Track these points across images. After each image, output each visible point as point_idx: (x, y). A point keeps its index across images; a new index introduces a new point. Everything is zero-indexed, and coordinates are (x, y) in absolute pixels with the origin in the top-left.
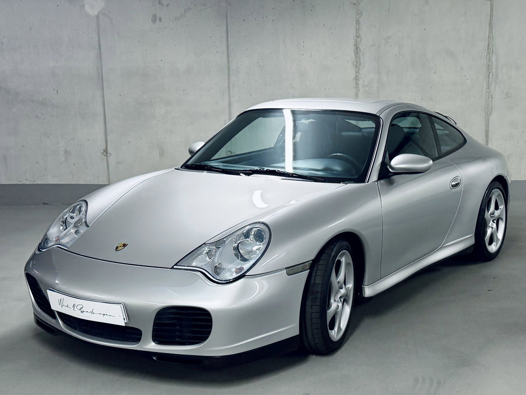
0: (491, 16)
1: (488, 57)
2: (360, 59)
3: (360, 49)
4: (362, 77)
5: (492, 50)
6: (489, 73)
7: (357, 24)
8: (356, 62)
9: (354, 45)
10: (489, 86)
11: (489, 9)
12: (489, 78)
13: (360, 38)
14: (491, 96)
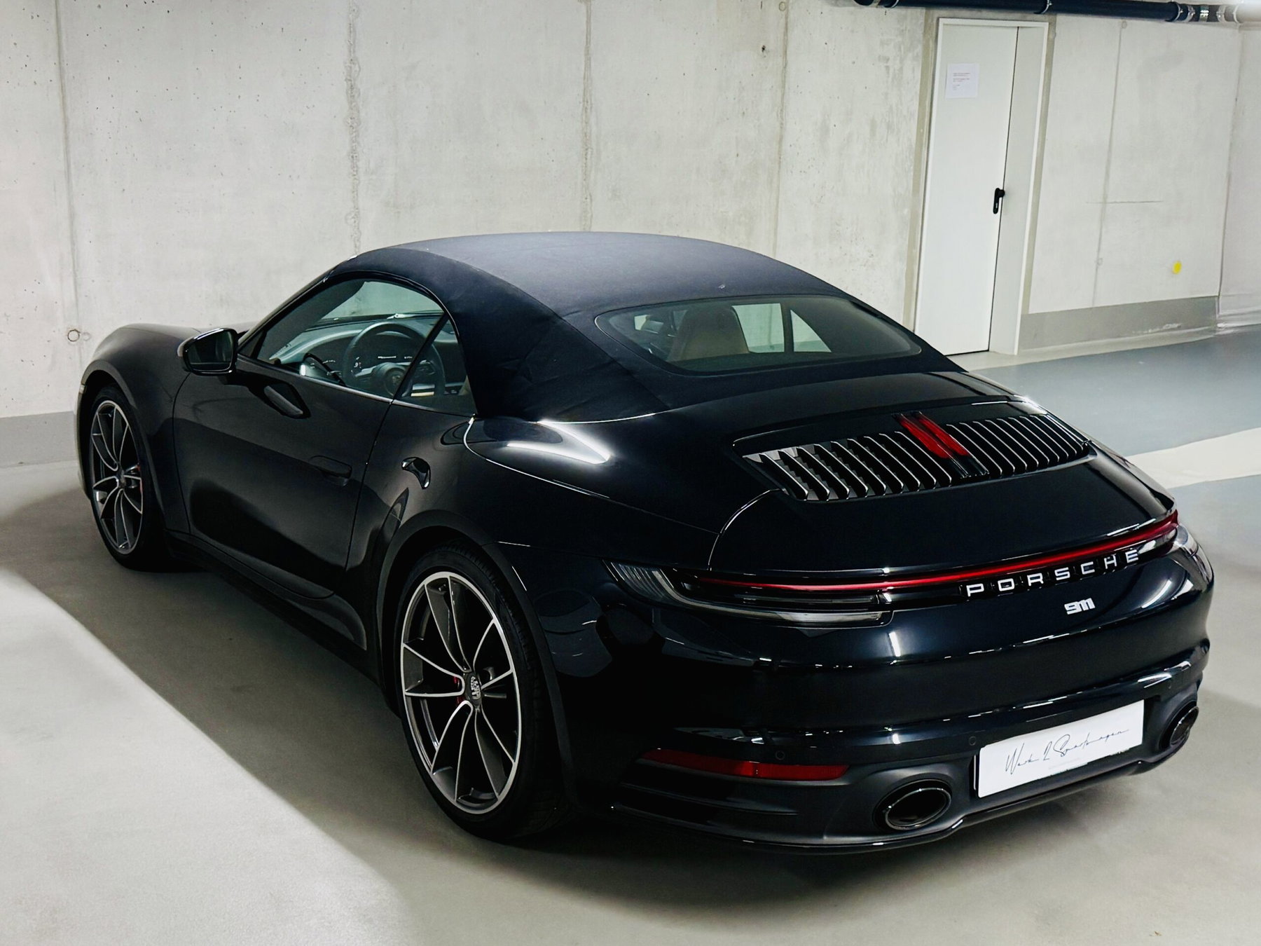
0: (588, 33)
1: (584, 117)
2: (359, 112)
3: (359, 90)
4: (364, 151)
5: (591, 104)
6: (587, 149)
7: (351, 32)
8: (351, 118)
9: (346, 80)
10: (586, 176)
11: (585, 19)
12: (586, 159)
13: (357, 65)
14: (591, 196)
